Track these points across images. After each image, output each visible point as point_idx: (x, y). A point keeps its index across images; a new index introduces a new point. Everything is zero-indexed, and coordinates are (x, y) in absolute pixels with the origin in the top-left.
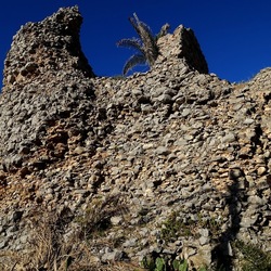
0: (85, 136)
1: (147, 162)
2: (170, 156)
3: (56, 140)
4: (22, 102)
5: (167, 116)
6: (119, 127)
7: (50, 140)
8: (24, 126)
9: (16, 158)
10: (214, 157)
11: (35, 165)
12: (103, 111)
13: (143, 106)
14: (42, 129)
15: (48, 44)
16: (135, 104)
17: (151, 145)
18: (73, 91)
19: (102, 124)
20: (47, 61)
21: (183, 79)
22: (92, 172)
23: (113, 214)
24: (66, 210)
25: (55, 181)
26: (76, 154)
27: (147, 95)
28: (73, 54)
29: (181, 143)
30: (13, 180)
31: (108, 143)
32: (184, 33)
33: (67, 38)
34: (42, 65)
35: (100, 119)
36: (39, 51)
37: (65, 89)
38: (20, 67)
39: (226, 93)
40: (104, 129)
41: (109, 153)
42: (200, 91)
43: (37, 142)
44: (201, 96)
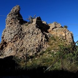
0: (20, 37)
2: (31, 42)
3: (16, 38)
4: (10, 30)
5: (32, 35)
8: (11, 35)
9: (10, 40)
11: (13, 42)
13: (29, 33)
14: (14, 36)
17: (29, 40)
19: (23, 36)
20: (14, 22)
22: (21, 43)
23: (23, 49)
24: (18, 49)
25: (16, 44)
26: (19, 40)
28: (18, 20)
31: (24, 38)
36: (12, 20)
37: (17, 29)
38: (9, 22)
44: (36, 33)
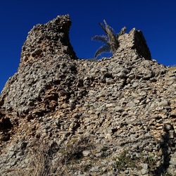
0: (69, 97)
1: (108, 116)
2: (124, 113)
3: (51, 98)
4: (31, 73)
5: (123, 86)
6: (91, 92)
7: (47, 98)
8: (32, 88)
9: (25, 108)
10: (153, 116)
11: (36, 113)
12: (81, 81)
13: (107, 79)
14: (43, 91)
15: (49, 38)
16: (102, 77)
17: (111, 105)
18: (63, 68)
19: (80, 90)
20: (48, 48)
21: (134, 63)
22: (72, 120)
23: (84, 149)
24: (54, 144)
25: (48, 124)
26: (63, 108)
27: (110, 72)
28: (64, 45)
29: (131, 105)
30: (22, 122)
31: (83, 102)
32: (136, 33)
33: (61, 34)
34: (45, 51)
35: (79, 86)
36: (43, 42)
37: (58, 66)
38: (31, 51)
39: (163, 73)
40: (81, 93)
41: (84, 108)
42: (145, 71)
43: (39, 99)
44: (146, 75)
